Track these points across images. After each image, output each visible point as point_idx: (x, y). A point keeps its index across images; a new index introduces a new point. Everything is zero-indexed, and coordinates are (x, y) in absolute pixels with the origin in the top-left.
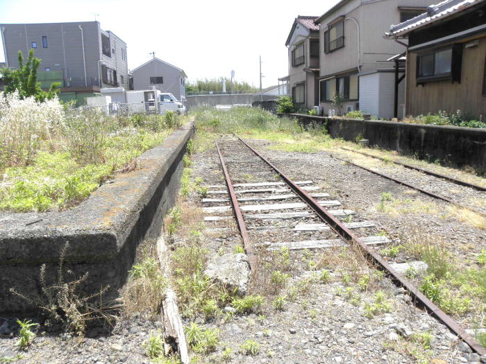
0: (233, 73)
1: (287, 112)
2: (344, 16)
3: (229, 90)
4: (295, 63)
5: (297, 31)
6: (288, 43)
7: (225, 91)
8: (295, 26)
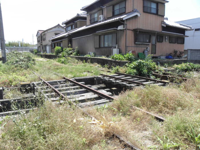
0: (23, 39)
1: (36, 53)
2: (45, 34)
3: (21, 46)
4: (38, 41)
5: (38, 34)
6: (37, 36)
7: (20, 46)
8: (38, 32)
